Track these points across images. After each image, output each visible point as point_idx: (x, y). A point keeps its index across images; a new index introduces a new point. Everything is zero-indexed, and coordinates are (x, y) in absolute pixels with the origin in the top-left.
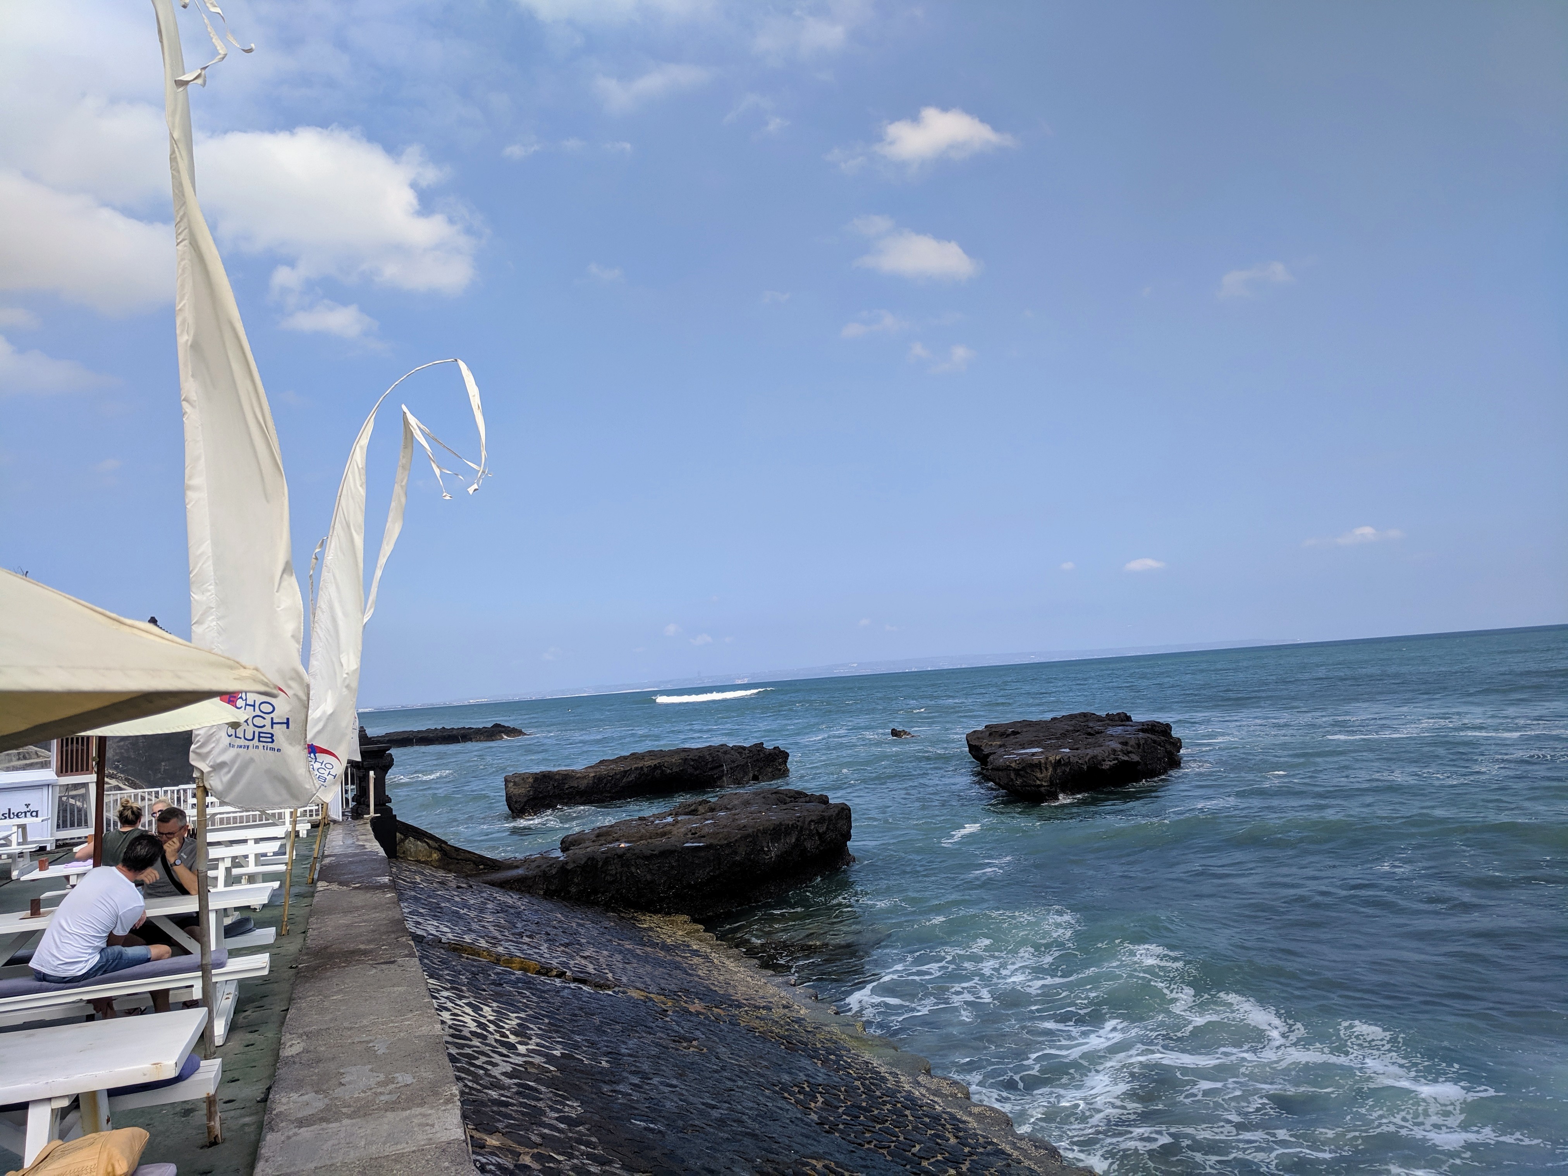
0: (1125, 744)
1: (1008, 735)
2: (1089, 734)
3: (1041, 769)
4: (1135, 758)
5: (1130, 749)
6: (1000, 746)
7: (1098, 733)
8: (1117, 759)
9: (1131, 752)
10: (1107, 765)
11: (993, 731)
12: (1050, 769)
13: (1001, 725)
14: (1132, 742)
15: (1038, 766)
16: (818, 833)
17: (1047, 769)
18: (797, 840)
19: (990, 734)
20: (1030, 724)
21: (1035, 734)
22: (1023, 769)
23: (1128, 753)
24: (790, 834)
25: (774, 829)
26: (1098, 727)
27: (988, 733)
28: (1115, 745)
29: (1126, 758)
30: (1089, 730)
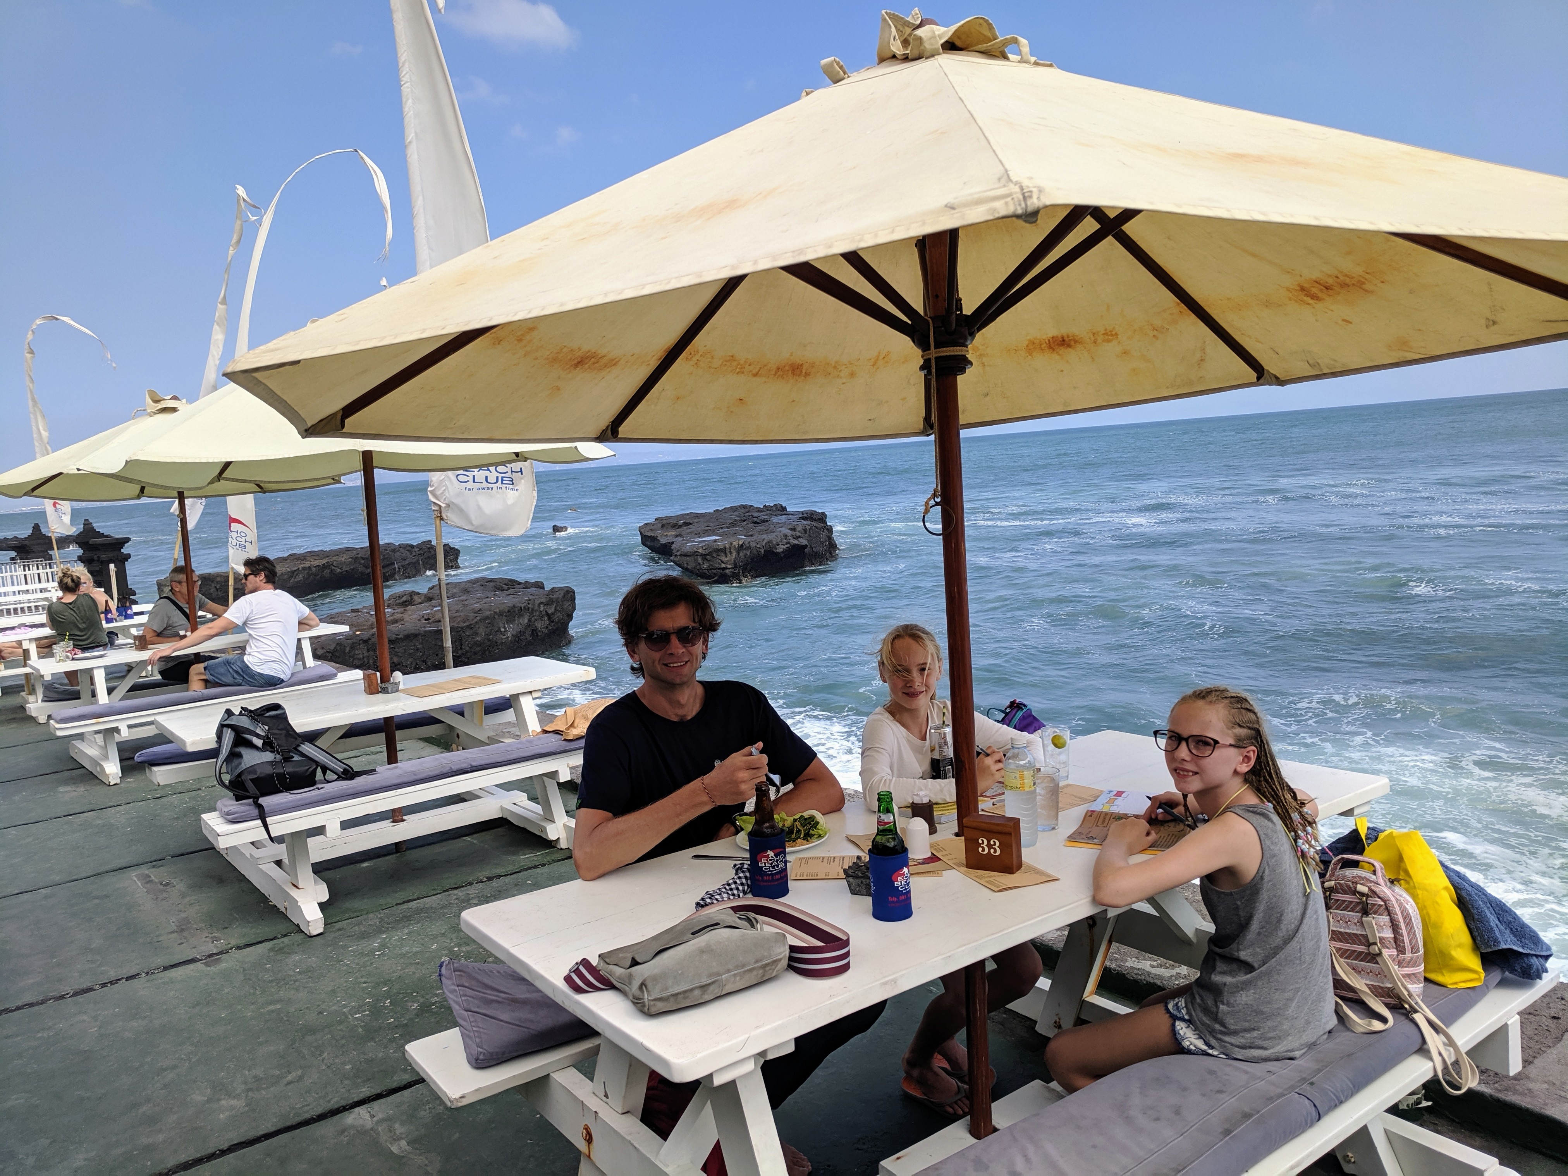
0: (794, 529)
1: (680, 526)
2: (755, 523)
3: (726, 554)
4: (804, 542)
5: (798, 534)
6: (677, 536)
7: (764, 522)
8: (789, 543)
9: (800, 537)
10: (780, 549)
11: (665, 523)
12: (734, 553)
13: (671, 517)
14: (799, 528)
15: (724, 550)
16: (547, 614)
17: (731, 553)
18: (529, 621)
19: (663, 526)
20: (697, 516)
21: (706, 524)
22: (710, 554)
23: (797, 538)
24: (522, 615)
25: (509, 611)
26: (762, 516)
27: (660, 525)
28: (785, 531)
29: (796, 542)
30: (755, 519)
